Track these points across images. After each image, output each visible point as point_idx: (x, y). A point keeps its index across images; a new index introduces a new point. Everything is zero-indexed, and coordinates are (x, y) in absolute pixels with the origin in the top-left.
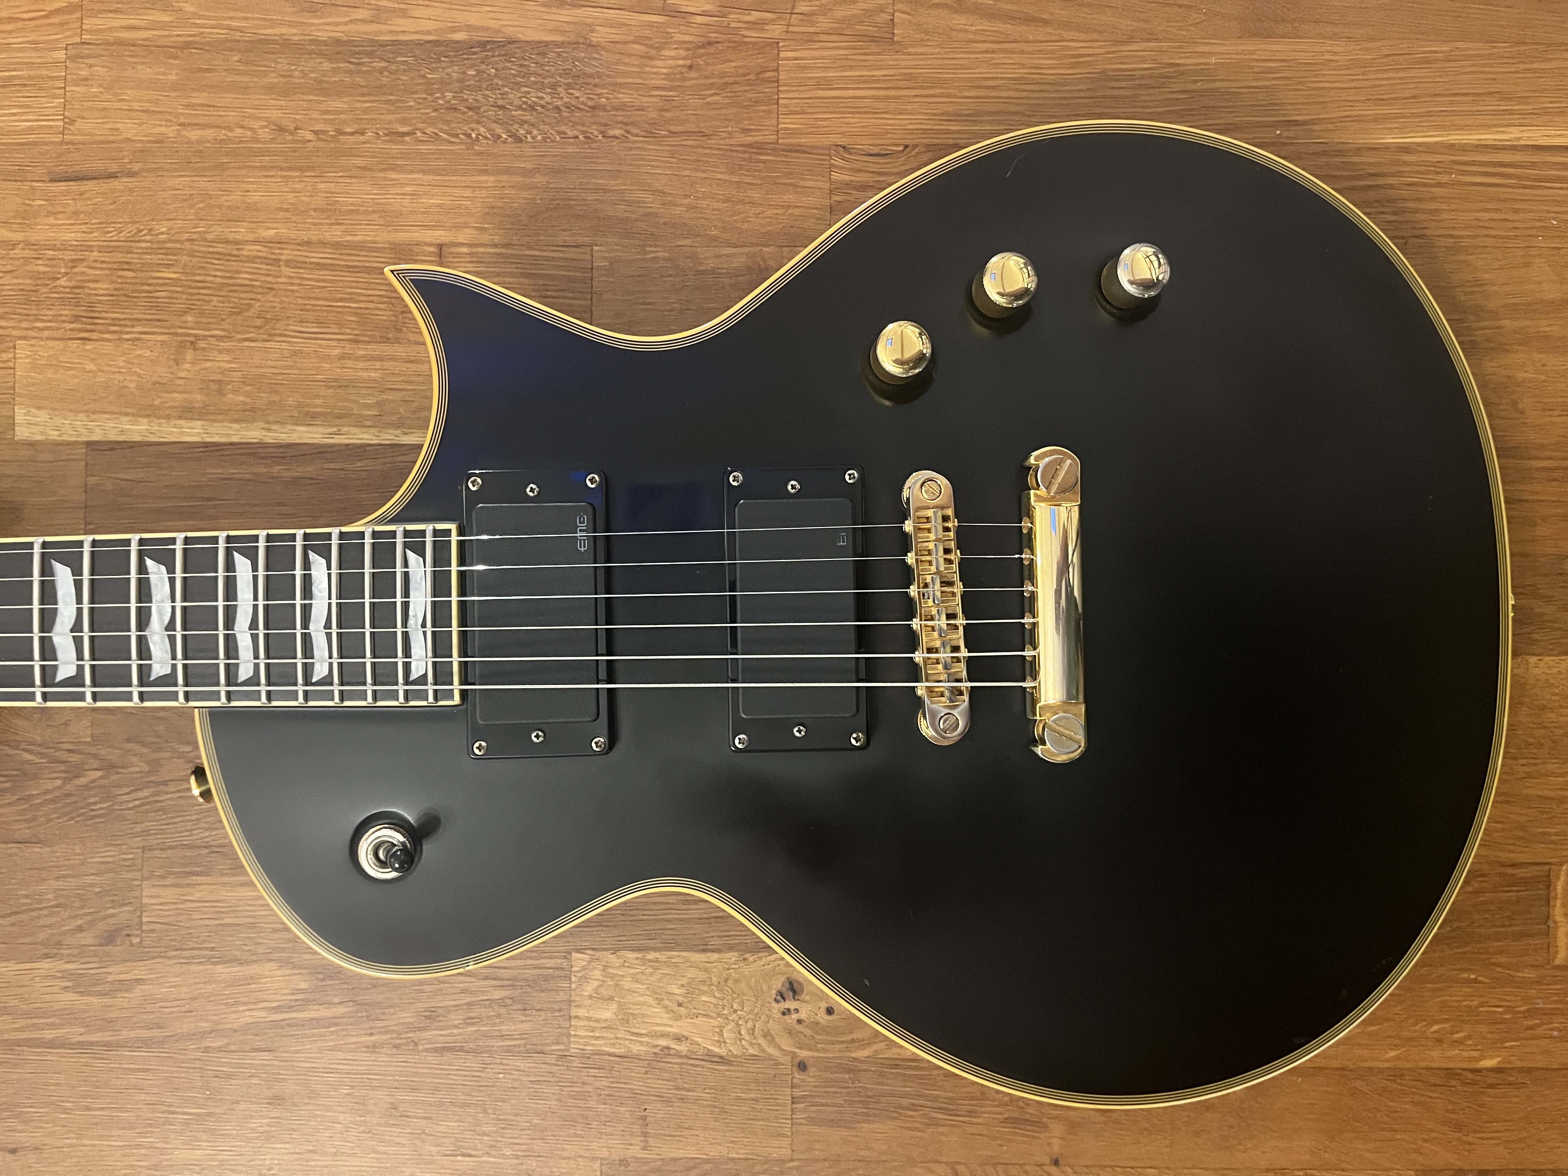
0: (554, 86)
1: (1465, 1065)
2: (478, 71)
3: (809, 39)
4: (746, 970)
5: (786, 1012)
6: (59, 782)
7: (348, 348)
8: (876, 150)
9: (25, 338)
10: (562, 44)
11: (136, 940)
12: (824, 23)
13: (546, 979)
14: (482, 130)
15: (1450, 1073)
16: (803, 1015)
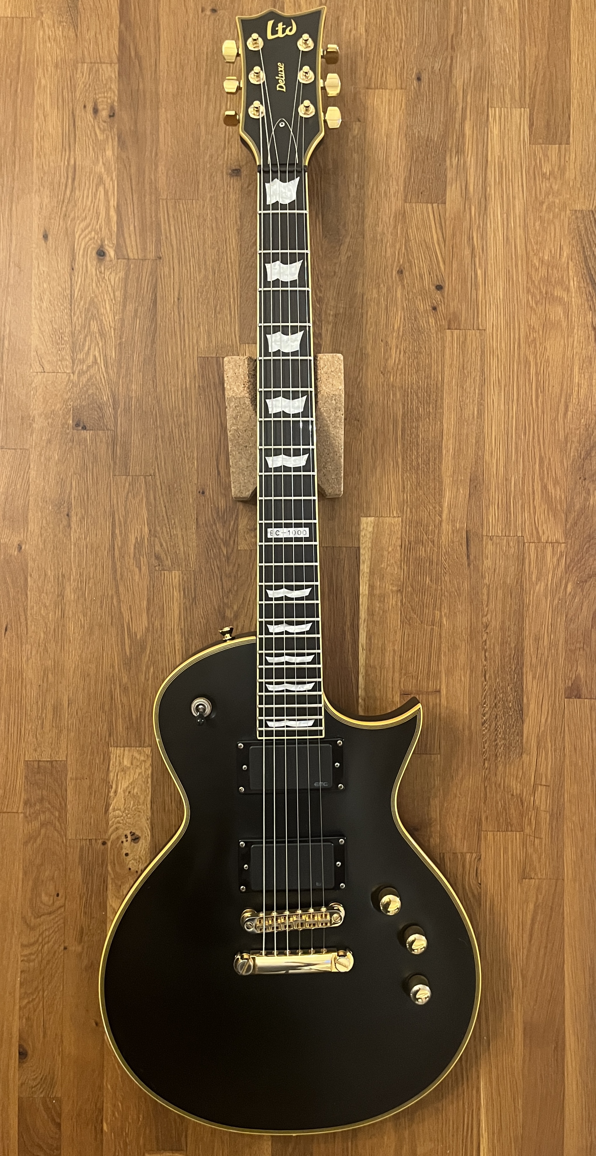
0: (505, 739)
1: (104, 1117)
2: (511, 708)
3: (524, 844)
4: (144, 820)
5: (126, 836)
6: (221, 536)
7: (398, 654)
8: (479, 872)
9: (402, 521)
10: (522, 743)
11: (157, 568)
12: (530, 850)
13: (141, 737)
14: (487, 709)
15: (101, 1110)
16: (125, 844)
